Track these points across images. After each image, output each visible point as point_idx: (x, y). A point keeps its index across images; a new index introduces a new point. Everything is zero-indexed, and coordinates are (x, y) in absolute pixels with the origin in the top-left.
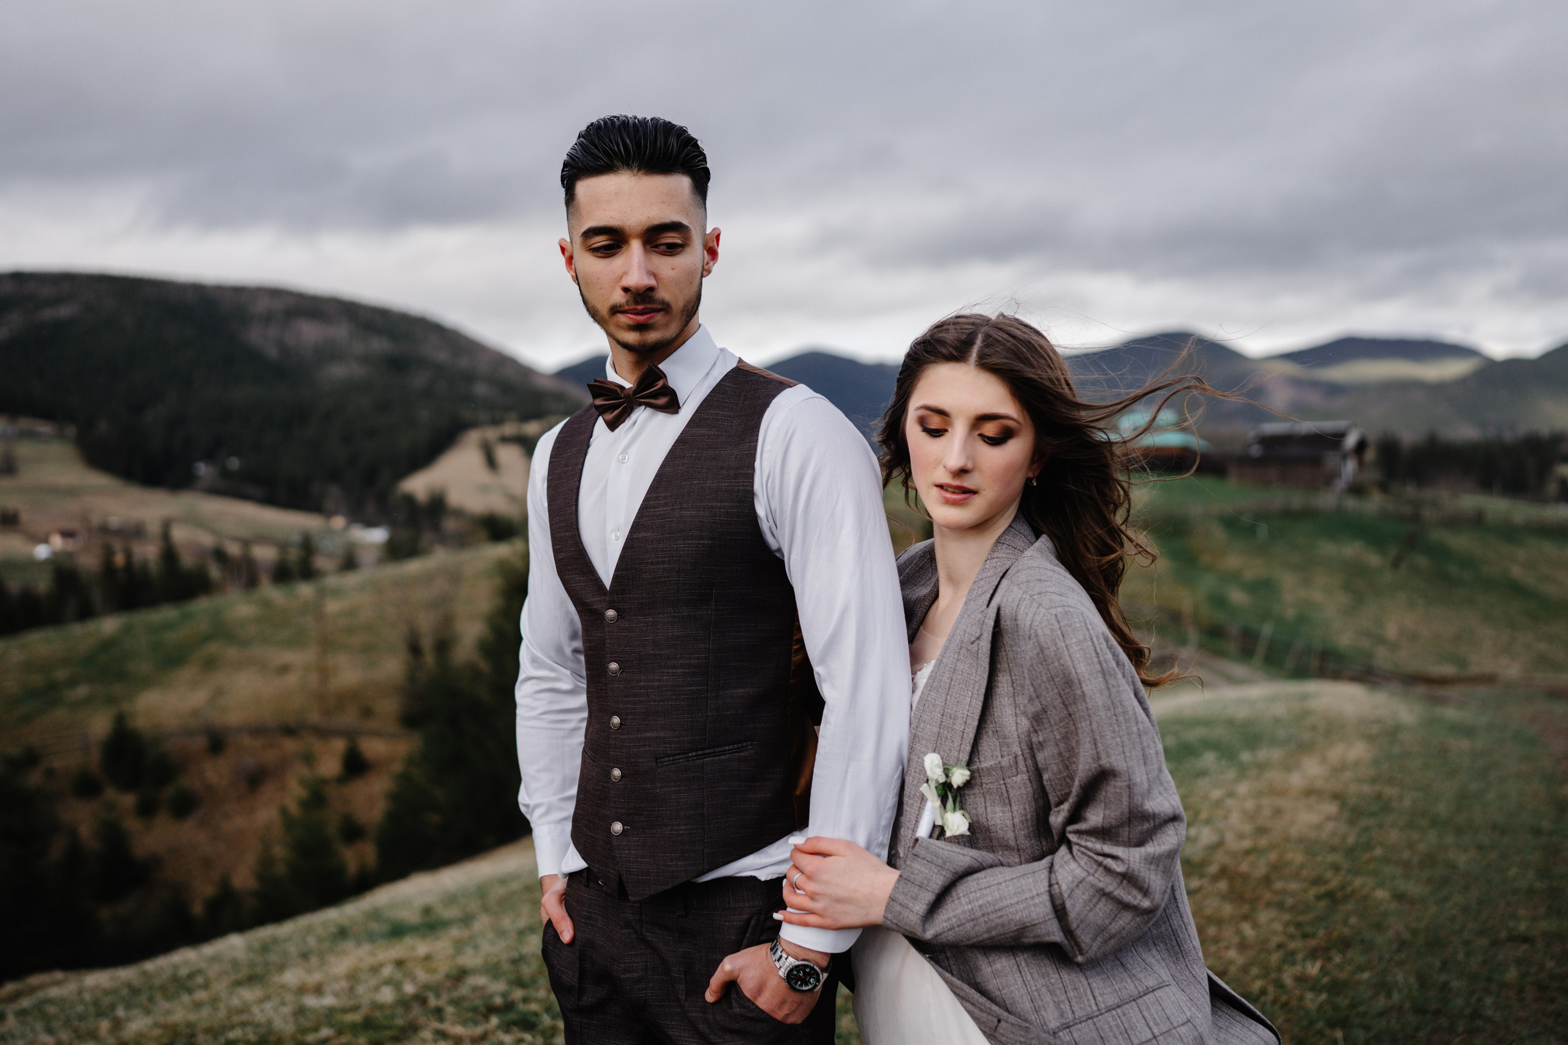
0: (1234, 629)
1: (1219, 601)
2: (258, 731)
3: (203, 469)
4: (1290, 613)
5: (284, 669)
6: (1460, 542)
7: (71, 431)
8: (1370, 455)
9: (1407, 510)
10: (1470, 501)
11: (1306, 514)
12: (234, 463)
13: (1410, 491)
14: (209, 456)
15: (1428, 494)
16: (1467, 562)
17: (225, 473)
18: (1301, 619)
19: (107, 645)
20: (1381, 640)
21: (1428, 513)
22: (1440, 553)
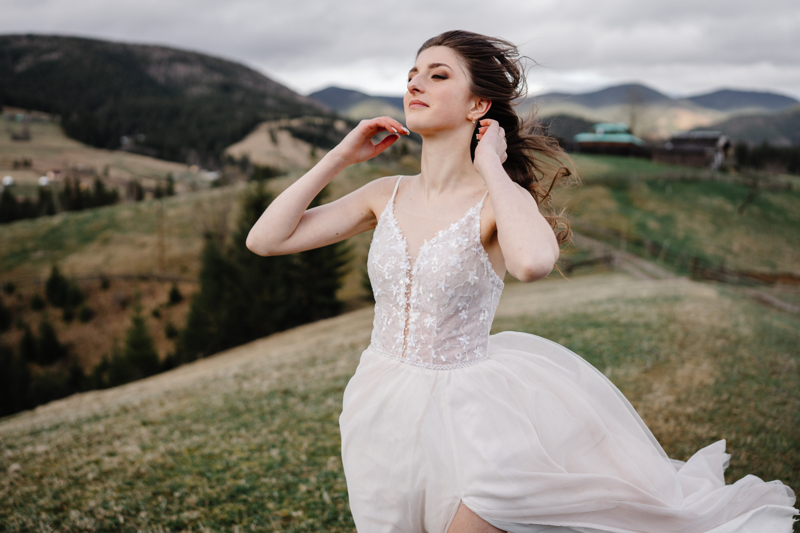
0: (648, 241)
1: (642, 226)
2: (128, 278)
3: (126, 140)
4: (681, 234)
5: (143, 245)
6: (777, 200)
7: (58, 118)
8: (731, 152)
9: (750, 181)
10: (784, 178)
11: (694, 181)
12: (142, 137)
13: (752, 171)
14: (130, 133)
15: (761, 174)
16: (781, 211)
17: (137, 143)
18: (687, 238)
19: (54, 230)
20: (729, 251)
21: (761, 184)
22: (766, 206)
